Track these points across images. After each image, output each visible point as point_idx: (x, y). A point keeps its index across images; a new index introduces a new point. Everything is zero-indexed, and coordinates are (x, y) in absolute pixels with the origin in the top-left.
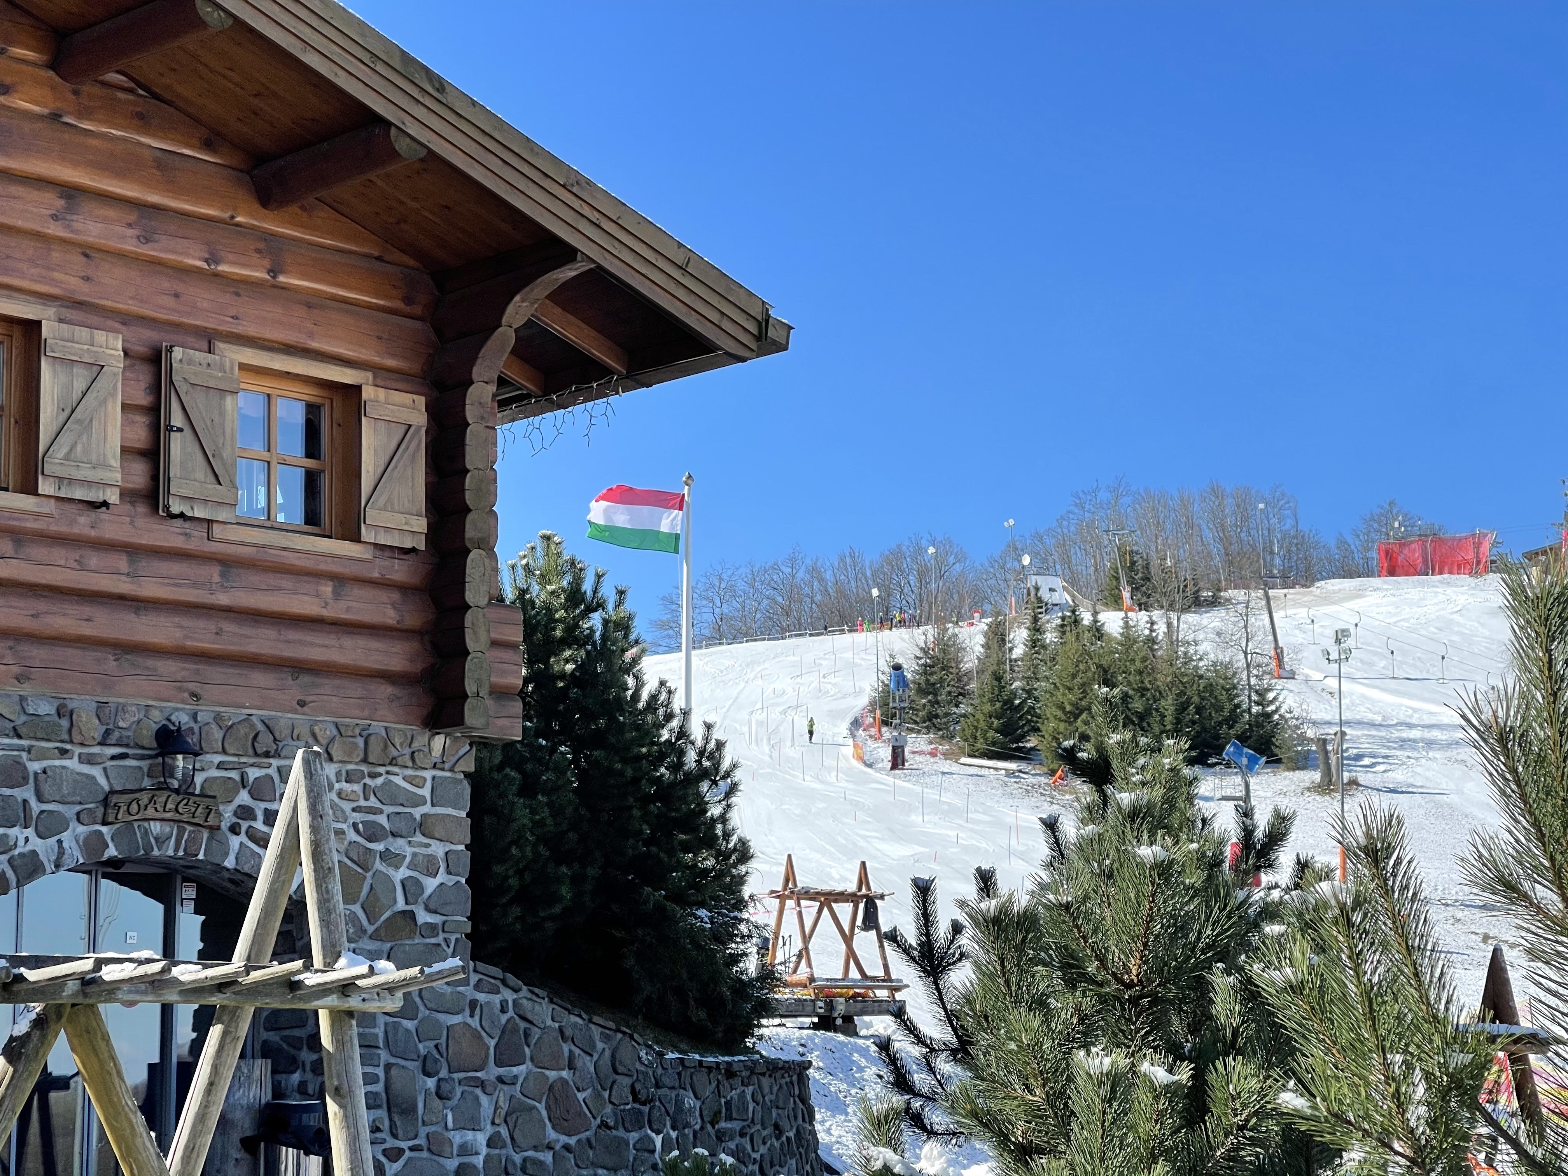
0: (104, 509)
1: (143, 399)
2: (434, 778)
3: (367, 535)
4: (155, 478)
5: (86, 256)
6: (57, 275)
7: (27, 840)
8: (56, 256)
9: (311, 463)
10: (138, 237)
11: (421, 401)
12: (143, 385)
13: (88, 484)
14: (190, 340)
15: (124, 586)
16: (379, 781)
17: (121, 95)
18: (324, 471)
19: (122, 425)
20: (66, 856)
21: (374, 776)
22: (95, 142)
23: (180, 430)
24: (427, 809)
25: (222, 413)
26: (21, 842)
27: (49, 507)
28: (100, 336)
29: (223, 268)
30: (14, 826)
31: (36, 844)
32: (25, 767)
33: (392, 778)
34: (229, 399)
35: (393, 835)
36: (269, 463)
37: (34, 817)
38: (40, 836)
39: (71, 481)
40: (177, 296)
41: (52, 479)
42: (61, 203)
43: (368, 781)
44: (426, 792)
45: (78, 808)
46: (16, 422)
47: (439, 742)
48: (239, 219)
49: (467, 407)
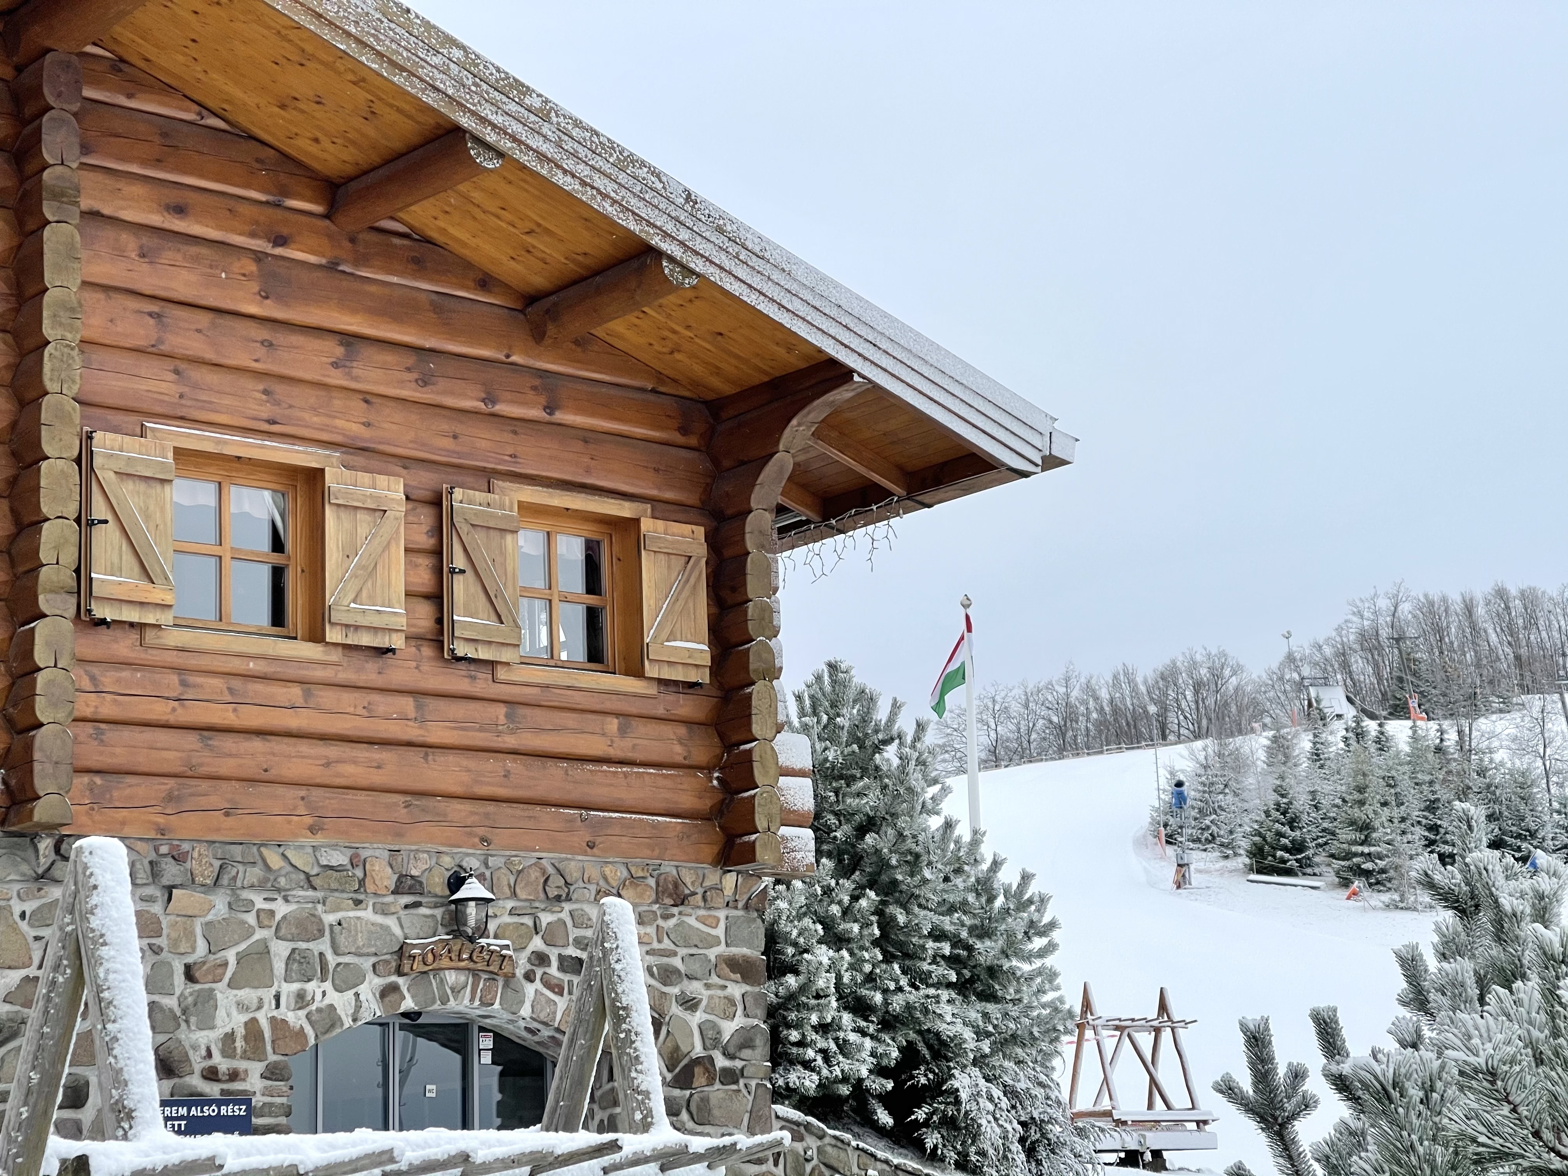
0: (390, 654)
1: (426, 541)
2: (727, 918)
3: (651, 670)
4: (440, 621)
5: (366, 401)
6: (339, 423)
7: (324, 994)
8: (338, 403)
9: (592, 600)
10: (416, 381)
11: (700, 531)
12: (425, 528)
13: (375, 630)
14: (469, 480)
15: (413, 732)
16: (672, 922)
17: (397, 241)
18: (604, 608)
19: (406, 570)
20: (363, 1009)
21: (666, 917)
22: (373, 289)
23: (462, 572)
24: (721, 949)
25: (503, 553)
26: (318, 997)
27: (335, 656)
28: (382, 480)
29: (499, 408)
30: (309, 980)
31: (334, 998)
32: (321, 920)
33: (685, 919)
34: (509, 538)
35: (690, 977)
36: (550, 601)
37: (331, 971)
38: (337, 990)
39: (357, 628)
40: (455, 437)
41: (339, 627)
42: (340, 351)
43: (660, 922)
44: (720, 932)
45: (373, 960)
46: (303, 571)
47: (730, 880)
48: (514, 358)
49: (748, 536)
